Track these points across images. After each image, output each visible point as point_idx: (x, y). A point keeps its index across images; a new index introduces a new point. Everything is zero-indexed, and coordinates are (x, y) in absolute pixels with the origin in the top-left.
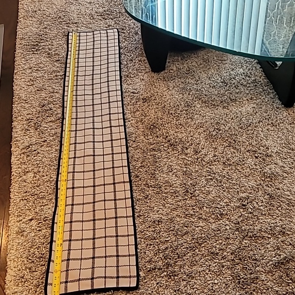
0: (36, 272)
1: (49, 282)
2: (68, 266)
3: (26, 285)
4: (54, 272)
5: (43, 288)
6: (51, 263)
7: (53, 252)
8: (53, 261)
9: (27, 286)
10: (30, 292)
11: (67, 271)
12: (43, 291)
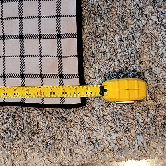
0: (38, 123)
1: (58, 102)
2: (33, 76)
3: (60, 137)
4: (42, 96)
5: (68, 110)
6: (26, 102)
7: (6, 101)
8: (24, 99)
9: (62, 135)
10: (73, 130)
11: (42, 76)
12: (72, 110)
